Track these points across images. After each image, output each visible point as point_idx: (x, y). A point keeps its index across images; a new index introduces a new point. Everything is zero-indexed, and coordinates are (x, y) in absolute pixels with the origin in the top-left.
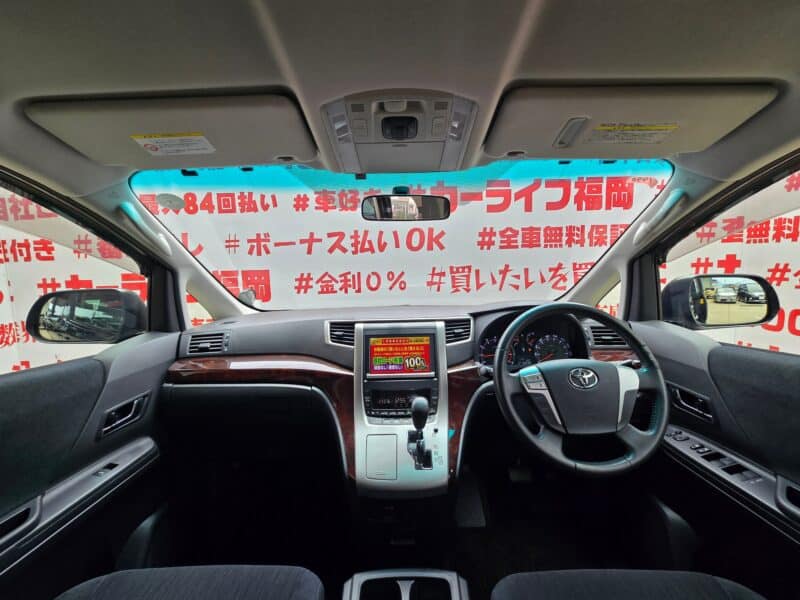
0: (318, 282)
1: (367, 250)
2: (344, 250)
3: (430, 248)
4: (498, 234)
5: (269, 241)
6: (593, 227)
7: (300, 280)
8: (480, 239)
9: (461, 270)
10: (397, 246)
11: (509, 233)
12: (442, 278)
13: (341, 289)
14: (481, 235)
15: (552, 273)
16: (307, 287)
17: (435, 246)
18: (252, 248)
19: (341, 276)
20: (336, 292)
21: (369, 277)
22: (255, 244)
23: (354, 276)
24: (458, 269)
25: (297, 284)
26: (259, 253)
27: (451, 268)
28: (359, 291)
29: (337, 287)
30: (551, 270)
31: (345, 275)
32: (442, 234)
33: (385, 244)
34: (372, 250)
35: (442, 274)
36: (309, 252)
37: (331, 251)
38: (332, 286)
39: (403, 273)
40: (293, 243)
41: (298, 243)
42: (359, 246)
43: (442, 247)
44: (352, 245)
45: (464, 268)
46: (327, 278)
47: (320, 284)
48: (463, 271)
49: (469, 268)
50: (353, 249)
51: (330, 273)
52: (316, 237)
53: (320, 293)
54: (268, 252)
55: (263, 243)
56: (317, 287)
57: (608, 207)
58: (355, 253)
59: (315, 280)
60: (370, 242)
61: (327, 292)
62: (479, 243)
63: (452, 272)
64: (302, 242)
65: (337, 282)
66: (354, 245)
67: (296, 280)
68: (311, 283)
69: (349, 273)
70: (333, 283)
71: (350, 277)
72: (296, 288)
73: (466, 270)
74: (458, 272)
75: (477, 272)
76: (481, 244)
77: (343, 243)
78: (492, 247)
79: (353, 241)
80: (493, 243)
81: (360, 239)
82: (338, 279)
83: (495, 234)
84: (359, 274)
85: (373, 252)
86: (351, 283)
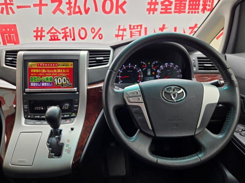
0: (48, 33)
1: (77, 12)
2: (63, 12)
3: (117, 12)
4: (160, 3)
5: (12, 4)
7: (37, 31)
8: (148, 7)
9: (136, 27)
10: (96, 10)
11: (167, 3)
12: (125, 32)
13: (63, 38)
14: (149, 4)
15: (191, 30)
16: (41, 37)
17: (120, 10)
18: (3, 9)
19: (62, 30)
20: (59, 40)
21: (80, 30)
22: (4, 6)
23: (70, 30)
24: (134, 26)
25: (35, 34)
26: (8, 13)
27: (130, 26)
28: (74, 39)
29: (60, 36)
30: (190, 28)
31: (65, 29)
32: (125, 3)
33: (89, 9)
34: (80, 12)
35: (124, 30)
36: (40, 13)
37: (54, 12)
38: (57, 36)
39: (100, 29)
40: (29, 7)
41: (32, 6)
42: (72, 9)
43: (124, 12)
44: (68, 9)
45: (137, 26)
46: (53, 31)
47: (49, 34)
48: (137, 28)
49: (141, 26)
50: (68, 12)
51: (55, 28)
52: (43, 2)
53: (50, 40)
54: (13, 12)
55: (9, 6)
56: (48, 37)
58: (70, 14)
59: (46, 31)
60: (79, 7)
61: (55, 40)
62: (148, 10)
63: (130, 28)
64: (35, 5)
65: (60, 33)
66: (69, 9)
67: (34, 31)
68: (44, 34)
69: (67, 28)
70: (58, 34)
71: (67, 30)
72: (35, 36)
73: (139, 27)
74: (134, 28)
75: (146, 28)
76: (149, 10)
77: (61, 8)
78: (155, 12)
79: (68, 6)
80: (156, 10)
81: (72, 5)
82: (61, 32)
83: (157, 4)
84: (73, 28)
85: (81, 14)
86: (69, 34)
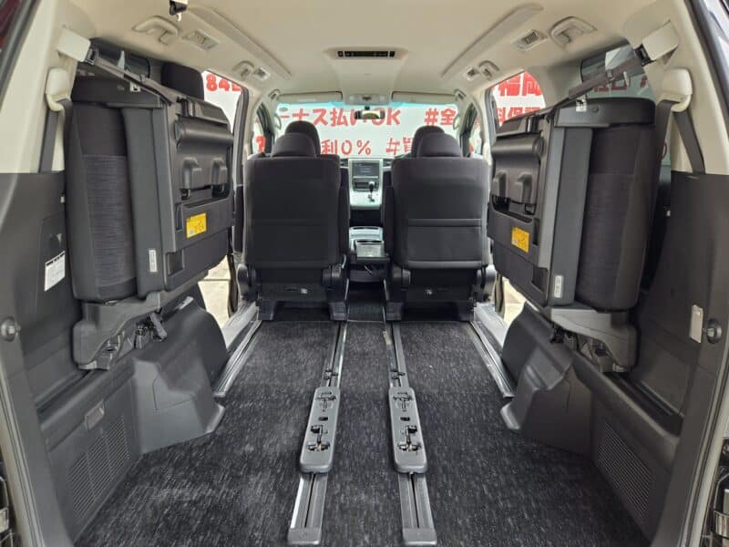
1: (342, 123)
2: (325, 123)
3: (389, 123)
4: (440, 113)
6: (512, 108)
8: (427, 117)
11: (448, 113)
12: (398, 146)
14: (428, 113)
17: (393, 122)
19: (323, 143)
21: (343, 143)
23: (332, 143)
24: (409, 140)
27: (404, 139)
32: (398, 112)
34: (346, 123)
35: (398, 143)
39: (368, 142)
40: (288, 117)
41: (291, 116)
42: (337, 120)
43: (398, 122)
44: (332, 119)
50: (332, 122)
52: (304, 112)
57: (524, 94)
58: (333, 125)
60: (344, 117)
63: (405, 142)
66: (333, 119)
69: (328, 141)
71: (329, 143)
74: (409, 142)
77: (325, 118)
79: (332, 116)
80: (436, 120)
81: (338, 115)
82: (321, 145)
83: (437, 114)
84: (336, 142)
85: (347, 124)
86: (330, 148)
